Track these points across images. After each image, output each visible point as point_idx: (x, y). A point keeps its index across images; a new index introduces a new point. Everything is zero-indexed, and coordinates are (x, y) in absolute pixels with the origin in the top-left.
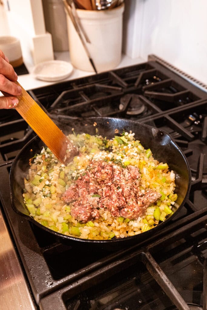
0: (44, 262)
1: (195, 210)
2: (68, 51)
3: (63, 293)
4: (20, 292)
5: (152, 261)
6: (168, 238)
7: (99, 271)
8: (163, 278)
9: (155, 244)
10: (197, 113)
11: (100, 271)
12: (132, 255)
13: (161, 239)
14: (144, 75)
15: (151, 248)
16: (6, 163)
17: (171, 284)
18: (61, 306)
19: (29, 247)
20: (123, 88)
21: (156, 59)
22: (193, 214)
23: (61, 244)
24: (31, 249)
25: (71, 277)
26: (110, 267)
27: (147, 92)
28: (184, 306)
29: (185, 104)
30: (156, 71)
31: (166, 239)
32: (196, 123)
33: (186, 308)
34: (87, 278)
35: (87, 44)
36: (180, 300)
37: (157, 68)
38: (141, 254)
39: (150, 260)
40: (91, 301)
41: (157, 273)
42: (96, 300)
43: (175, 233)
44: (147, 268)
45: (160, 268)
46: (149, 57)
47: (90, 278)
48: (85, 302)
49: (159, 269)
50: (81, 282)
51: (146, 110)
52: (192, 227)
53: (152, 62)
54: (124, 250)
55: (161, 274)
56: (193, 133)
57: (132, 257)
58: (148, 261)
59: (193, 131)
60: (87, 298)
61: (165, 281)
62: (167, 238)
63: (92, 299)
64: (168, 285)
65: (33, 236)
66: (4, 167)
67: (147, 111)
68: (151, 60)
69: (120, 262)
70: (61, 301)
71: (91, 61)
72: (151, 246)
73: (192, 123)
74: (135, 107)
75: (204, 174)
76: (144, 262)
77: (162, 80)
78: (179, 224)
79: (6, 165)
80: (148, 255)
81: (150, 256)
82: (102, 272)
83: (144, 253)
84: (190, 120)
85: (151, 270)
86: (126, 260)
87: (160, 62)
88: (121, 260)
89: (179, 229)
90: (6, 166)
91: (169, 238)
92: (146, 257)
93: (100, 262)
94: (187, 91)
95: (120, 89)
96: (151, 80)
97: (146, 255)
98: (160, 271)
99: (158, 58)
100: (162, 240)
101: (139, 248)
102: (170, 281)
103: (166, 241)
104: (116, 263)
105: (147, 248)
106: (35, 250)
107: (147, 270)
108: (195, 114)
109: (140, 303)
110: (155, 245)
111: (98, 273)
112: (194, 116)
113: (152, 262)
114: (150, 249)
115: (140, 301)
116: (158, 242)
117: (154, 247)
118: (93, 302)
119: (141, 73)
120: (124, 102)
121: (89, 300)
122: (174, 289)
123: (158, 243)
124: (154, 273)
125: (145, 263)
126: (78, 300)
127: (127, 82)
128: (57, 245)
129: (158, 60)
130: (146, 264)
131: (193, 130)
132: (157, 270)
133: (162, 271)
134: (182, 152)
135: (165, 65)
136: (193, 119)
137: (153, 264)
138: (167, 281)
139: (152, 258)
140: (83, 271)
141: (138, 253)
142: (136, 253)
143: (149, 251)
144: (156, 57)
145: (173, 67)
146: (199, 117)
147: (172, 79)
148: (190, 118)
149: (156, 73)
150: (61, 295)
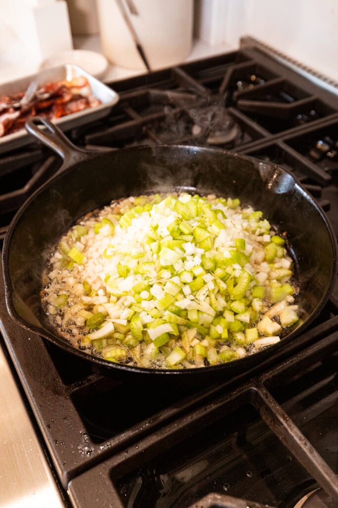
0: (73, 411)
2: (97, 34)
3: (110, 467)
4: (31, 467)
5: (271, 403)
6: (297, 361)
7: (176, 425)
8: (293, 434)
9: (274, 372)
10: (331, 138)
11: (178, 425)
12: (235, 394)
13: (285, 362)
14: (234, 72)
15: (268, 380)
17: (309, 444)
18: (110, 492)
19: (45, 384)
20: (198, 95)
21: (253, 45)
23: (102, 377)
24: (48, 388)
25: (123, 437)
26: (196, 416)
27: (241, 102)
29: (307, 121)
30: (255, 66)
31: (294, 362)
32: (330, 154)
34: (154, 439)
35: (133, 18)
36: (327, 473)
37: (257, 59)
38: (249, 391)
39: (267, 401)
40: (162, 477)
41: (283, 424)
42: (169, 475)
43: (310, 351)
44: (262, 416)
45: (286, 416)
46: (242, 41)
47: (160, 438)
48: (151, 480)
49: (285, 419)
50: (143, 446)
51: (240, 134)
53: (247, 49)
55: (289, 426)
56: (328, 172)
57: (234, 397)
58: (262, 403)
60: (154, 472)
61: (297, 440)
62: (296, 359)
63: (163, 473)
64: (303, 446)
65: (52, 364)
67: (242, 137)
68: (244, 46)
69: (214, 407)
70: (108, 482)
71: (140, 49)
72: (268, 375)
73: (323, 155)
74: (219, 131)
76: (255, 404)
77: (265, 81)
80: (263, 392)
81: (266, 394)
82: (181, 426)
83: (255, 389)
84: (318, 151)
85: (270, 418)
86: (224, 402)
87: (262, 49)
88: (215, 404)
89: (317, 344)
91: (299, 360)
92: (260, 397)
93: (176, 407)
94: (311, 99)
95: (194, 97)
96: (247, 81)
97: (259, 392)
98: (287, 421)
99: (257, 42)
100: (288, 364)
101: (246, 380)
102: (307, 440)
103: (293, 366)
104: (206, 410)
105: (261, 380)
106: (56, 392)
107: (261, 418)
108: (327, 139)
109: (249, 477)
110: (274, 374)
111: (174, 427)
112: (325, 142)
113: (271, 405)
114: (266, 381)
115: (249, 473)
116: (279, 368)
118: (164, 478)
119: (230, 70)
121: (158, 475)
122: (316, 454)
123: (281, 370)
124: (275, 424)
125: (259, 406)
126: (139, 477)
127: (207, 85)
128: (96, 380)
129: (258, 46)
130: (259, 409)
131: (325, 167)
132: (282, 420)
133: (291, 421)
134: (316, 204)
135: (271, 54)
136: (326, 147)
137: (273, 410)
138: (300, 439)
139: (271, 398)
140: (146, 425)
141: (245, 389)
142: (241, 390)
143: (265, 384)
144: (254, 40)
145: (285, 57)
146: (335, 143)
147: (284, 77)
148: (319, 145)
149: (256, 69)
150: (107, 472)
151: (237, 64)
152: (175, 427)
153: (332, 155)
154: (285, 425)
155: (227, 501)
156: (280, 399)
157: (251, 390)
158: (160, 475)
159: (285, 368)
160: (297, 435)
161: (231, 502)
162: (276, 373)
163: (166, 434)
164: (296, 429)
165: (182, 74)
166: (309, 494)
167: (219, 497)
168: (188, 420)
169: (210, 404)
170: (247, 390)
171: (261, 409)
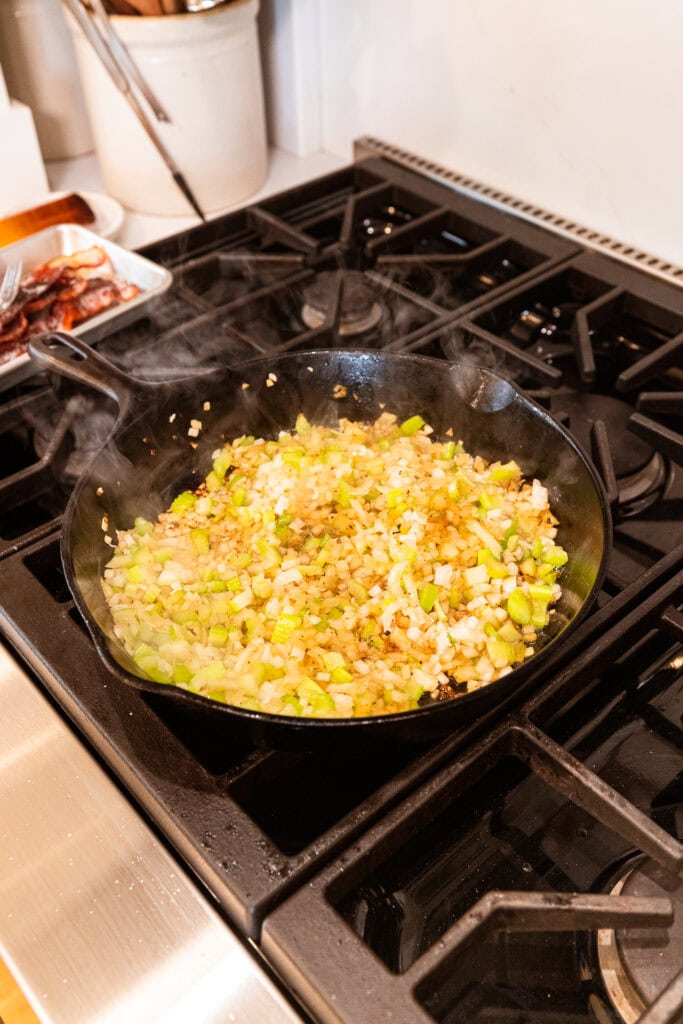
0: (238, 813)
1: (624, 585)
2: (92, 152)
4: (185, 916)
5: (547, 745)
7: (409, 805)
8: (590, 784)
9: (541, 697)
10: (542, 304)
11: (412, 805)
12: (489, 742)
14: (358, 204)
15: (534, 712)
16: (15, 548)
17: (616, 794)
19: (180, 780)
20: (306, 254)
21: (380, 150)
22: (622, 594)
23: (273, 752)
24: (186, 785)
25: (319, 848)
26: (437, 785)
28: (666, 843)
29: (499, 282)
30: (391, 190)
31: (568, 678)
32: (544, 331)
33: (672, 847)
34: (379, 833)
36: (652, 831)
37: (393, 178)
38: (510, 735)
39: (540, 743)
40: (396, 895)
41: (571, 774)
43: (588, 657)
44: (535, 769)
45: (574, 759)
46: (357, 145)
48: (381, 904)
49: (573, 765)
50: (366, 845)
52: (630, 629)
53: (369, 160)
54: (460, 732)
55: (582, 774)
57: (489, 746)
58: (532, 747)
60: (383, 891)
61: (598, 792)
62: (569, 673)
63: (397, 889)
64: (608, 799)
65: (181, 747)
66: (11, 558)
68: (364, 155)
69: (460, 766)
70: (326, 909)
71: (179, 179)
72: (533, 704)
73: (535, 333)
74: (354, 311)
75: (618, 477)
76: (520, 753)
77: (415, 216)
79: (14, 552)
80: (529, 732)
81: (537, 734)
82: (418, 805)
83: (518, 728)
84: (526, 326)
85: (548, 770)
87: (396, 158)
88: (462, 762)
89: (596, 644)
90: (16, 555)
91: (574, 673)
92: (528, 739)
94: (501, 240)
95: (299, 259)
96: (382, 219)
97: (526, 732)
98: (577, 767)
99: (387, 148)
100: (559, 682)
101: (500, 718)
102: (612, 790)
103: (567, 683)
105: (525, 713)
106: (201, 788)
107: (533, 774)
108: (537, 305)
109: (528, 872)
110: (541, 701)
111: (406, 809)
112: (536, 313)
113: (547, 749)
114: (531, 714)
115: (527, 866)
116: (548, 691)
117: (542, 705)
118: (400, 897)
119: (352, 200)
120: (319, 297)
121: (389, 894)
122: (630, 806)
123: (550, 694)
124: (558, 776)
125: (526, 756)
126: (361, 901)
127: (310, 232)
128: (262, 759)
129: (388, 154)
130: (529, 759)
131: (544, 352)
132: (568, 766)
133: (583, 766)
135: (413, 166)
136: (535, 320)
137: (552, 754)
138: (603, 790)
139: (546, 738)
140: (362, 815)
141: (502, 731)
142: (497, 734)
143: (532, 720)
144: (379, 144)
145: (439, 171)
146: (552, 312)
147: (446, 207)
148: (524, 318)
149: (391, 195)
150: (319, 894)
151: (357, 190)
152: (409, 808)
153: (549, 333)
154: (574, 772)
155: (515, 899)
156: (559, 735)
157: (512, 731)
158: (392, 892)
159: (556, 689)
160: (595, 785)
161: (521, 898)
162: (544, 698)
163: (398, 821)
164: (593, 777)
165: (270, 219)
166: (625, 877)
167: (501, 896)
168: (425, 795)
169: (454, 763)
170: (504, 733)
171: (532, 760)
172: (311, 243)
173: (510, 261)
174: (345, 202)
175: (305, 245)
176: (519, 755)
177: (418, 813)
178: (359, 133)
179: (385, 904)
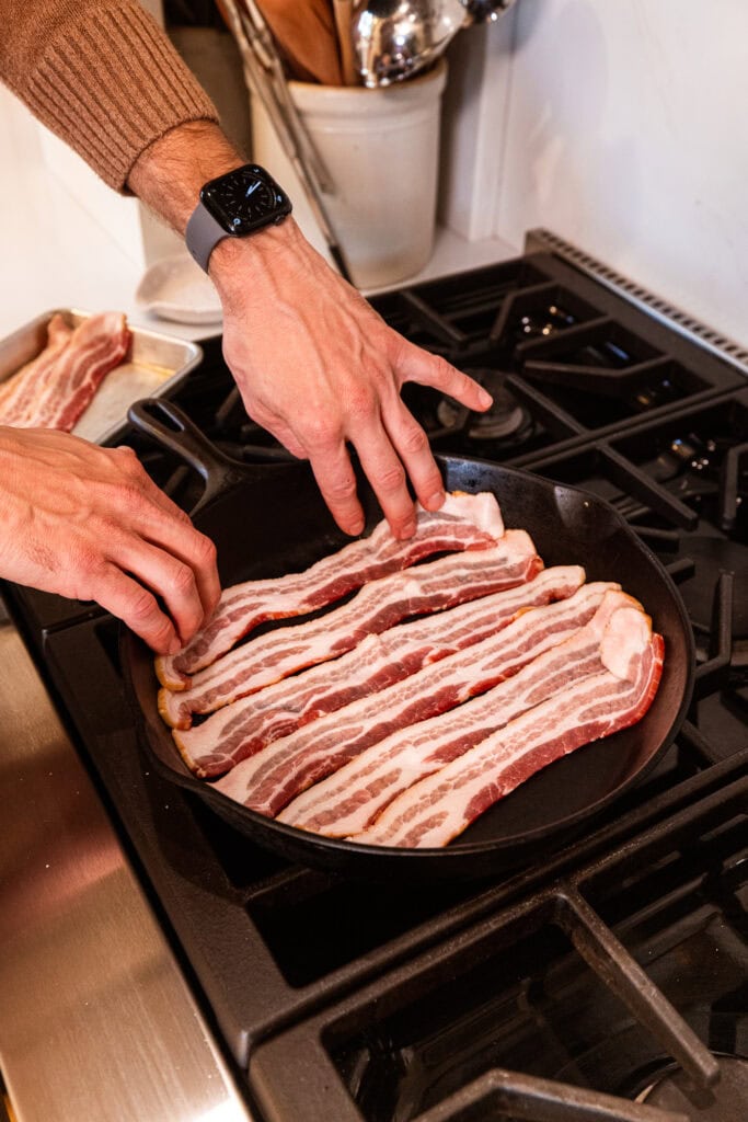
0: (251, 930)
1: (716, 760)
3: (322, 1026)
5: (591, 920)
6: (634, 849)
7: (430, 957)
8: (628, 972)
9: (596, 868)
10: (697, 435)
11: (433, 958)
12: (529, 905)
13: (615, 850)
14: (517, 300)
15: (585, 881)
17: (655, 990)
18: (322, 1067)
21: (553, 246)
27: (530, 364)
29: (657, 403)
30: (556, 290)
31: (631, 851)
33: (705, 1060)
34: (392, 981)
37: (561, 278)
38: (555, 901)
39: (585, 918)
40: (403, 1051)
41: (610, 956)
44: (576, 944)
45: (617, 944)
46: (530, 237)
48: (384, 1057)
49: (615, 948)
50: (374, 992)
51: (529, 421)
52: (709, 810)
53: (540, 255)
54: (501, 889)
55: (624, 960)
56: (688, 501)
57: (528, 910)
58: (577, 922)
59: (689, 493)
60: (391, 1044)
61: (636, 983)
62: (633, 846)
63: (405, 1046)
64: (644, 992)
67: (532, 425)
68: (534, 249)
69: (493, 926)
70: (319, 1050)
71: (337, 254)
72: (588, 873)
73: (683, 466)
74: (492, 415)
75: (734, 638)
76: (563, 924)
77: (578, 321)
78: (667, 802)
80: (578, 906)
81: (583, 907)
82: (438, 960)
83: (564, 896)
84: (674, 456)
85: (589, 949)
87: (568, 256)
88: (496, 922)
89: (669, 819)
90: (89, 623)
91: (638, 847)
92: (573, 911)
94: (663, 359)
96: (541, 319)
97: (571, 902)
98: (618, 951)
99: (562, 244)
100: (619, 854)
101: (548, 881)
103: (629, 857)
104: (479, 931)
105: (575, 881)
107: (572, 948)
108: (693, 436)
110: (596, 871)
111: (426, 962)
112: (687, 441)
113: (591, 926)
114: (582, 883)
116: (606, 862)
117: (595, 876)
118: (408, 1054)
119: (509, 297)
121: (397, 1049)
122: (668, 1006)
123: (608, 865)
124: (598, 958)
125: (568, 927)
126: (363, 1049)
127: (459, 324)
128: (288, 879)
129: (560, 251)
130: (571, 932)
131: (687, 489)
132: (610, 950)
133: (625, 950)
135: (585, 267)
136: (687, 451)
137: (594, 932)
138: (642, 982)
139: (591, 913)
141: (546, 896)
142: (540, 899)
143: (581, 889)
144: (553, 239)
145: (612, 276)
146: (707, 445)
147: (611, 316)
148: (675, 447)
149: (557, 294)
150: (317, 1033)
151: (521, 286)
152: (429, 961)
153: (700, 467)
154: (614, 956)
155: (520, 1082)
156: (607, 916)
157: (556, 898)
158: (400, 1048)
159: (615, 861)
160: (635, 975)
161: (527, 1084)
162: (600, 869)
163: (415, 972)
164: (634, 966)
165: (421, 306)
167: (506, 1075)
168: (450, 950)
169: (487, 921)
170: (549, 898)
171: (574, 934)
172: (458, 337)
173: (671, 383)
174: (503, 297)
175: (451, 338)
176: (562, 926)
177: (438, 968)
178: (533, 225)
179: (390, 1057)
